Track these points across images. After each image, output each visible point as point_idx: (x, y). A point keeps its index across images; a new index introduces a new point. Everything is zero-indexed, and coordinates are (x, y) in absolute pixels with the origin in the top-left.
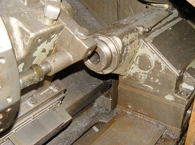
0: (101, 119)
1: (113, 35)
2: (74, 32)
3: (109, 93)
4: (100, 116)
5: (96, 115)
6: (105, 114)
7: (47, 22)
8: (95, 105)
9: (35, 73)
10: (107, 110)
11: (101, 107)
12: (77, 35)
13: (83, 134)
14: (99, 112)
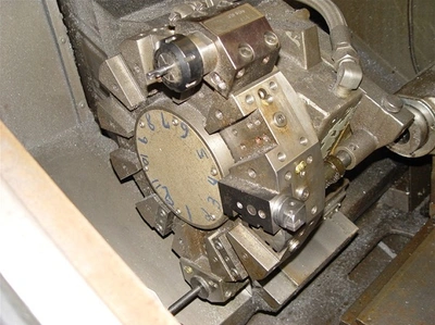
0: (393, 228)
1: (429, 96)
2: (379, 103)
3: (404, 181)
4: (390, 224)
5: (383, 221)
6: (399, 218)
7: (341, 93)
8: (380, 204)
9: (334, 167)
10: (401, 212)
11: (390, 208)
12: (384, 107)
13: (366, 255)
14: (387, 217)
